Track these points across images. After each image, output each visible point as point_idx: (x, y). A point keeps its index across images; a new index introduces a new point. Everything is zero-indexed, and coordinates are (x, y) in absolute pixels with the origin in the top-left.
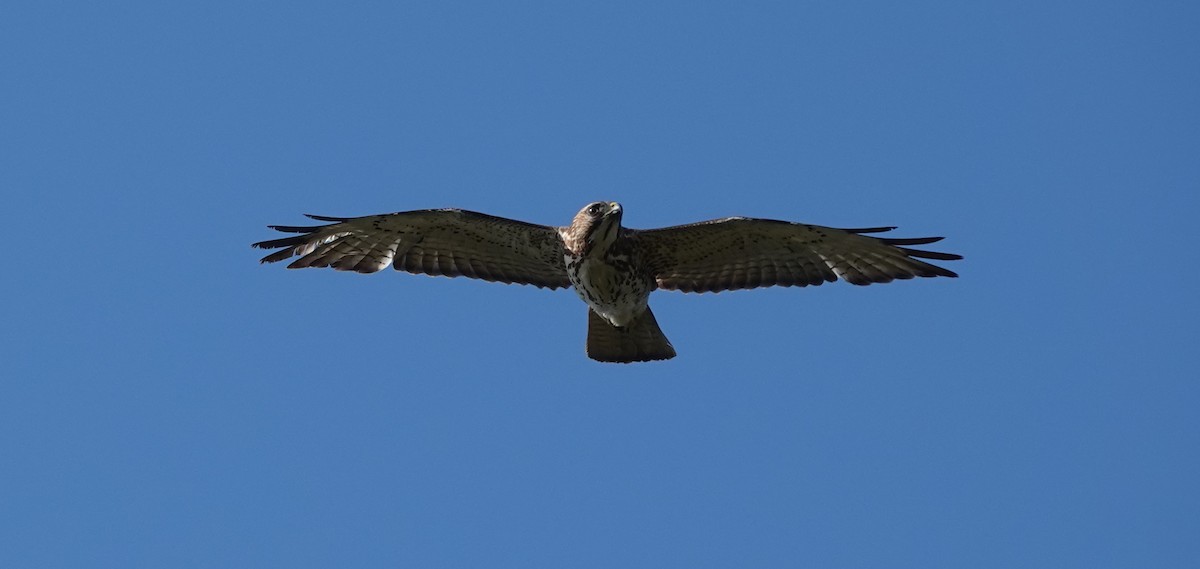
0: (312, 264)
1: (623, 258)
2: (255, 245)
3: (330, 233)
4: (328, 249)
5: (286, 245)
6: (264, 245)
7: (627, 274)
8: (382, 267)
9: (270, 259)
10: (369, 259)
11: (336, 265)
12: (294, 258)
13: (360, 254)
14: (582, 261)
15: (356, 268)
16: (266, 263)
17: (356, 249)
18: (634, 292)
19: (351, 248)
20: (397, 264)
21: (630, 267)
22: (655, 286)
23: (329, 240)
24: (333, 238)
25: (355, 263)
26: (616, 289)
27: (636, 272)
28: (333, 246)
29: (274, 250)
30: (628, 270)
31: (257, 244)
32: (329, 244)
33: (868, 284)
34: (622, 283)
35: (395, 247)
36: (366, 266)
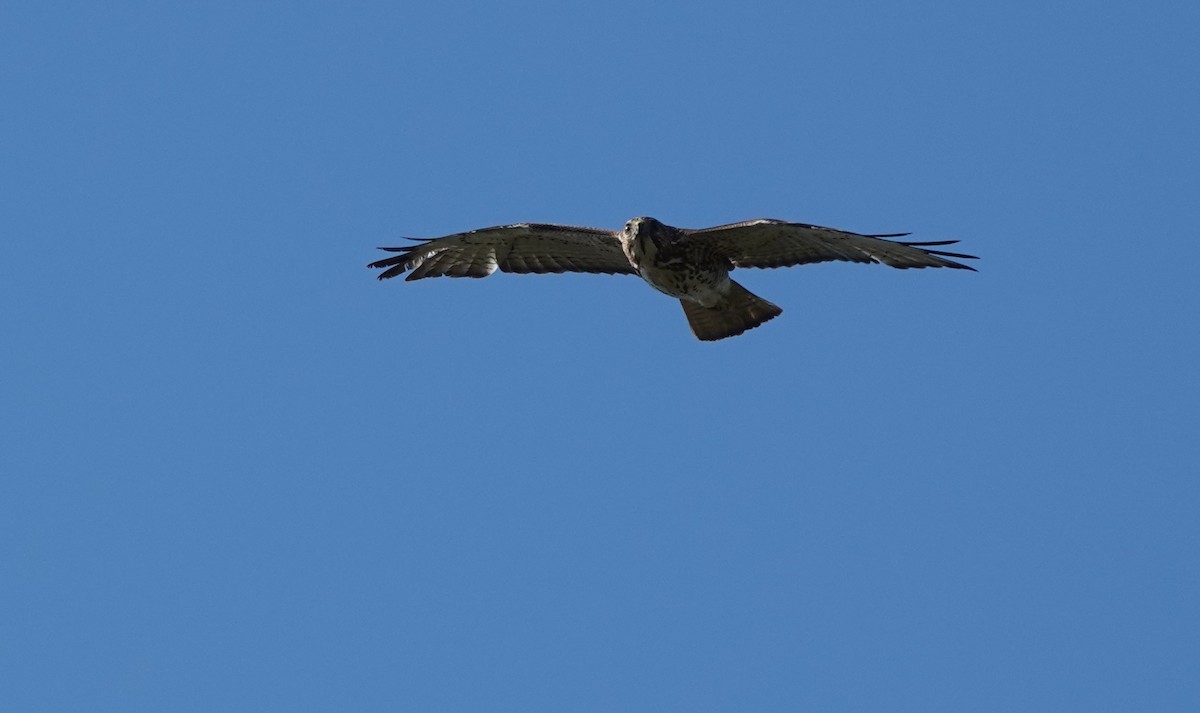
0: (428, 275)
2: (370, 266)
3: (430, 250)
4: (433, 262)
5: (396, 264)
7: (687, 272)
8: (491, 272)
9: (386, 275)
12: (408, 272)
15: (468, 274)
17: (459, 259)
18: (703, 282)
20: (503, 268)
21: (688, 265)
22: (732, 268)
23: (430, 255)
24: (433, 253)
25: (465, 270)
26: (681, 285)
27: (696, 267)
28: (438, 259)
29: (387, 268)
30: (687, 268)
31: (372, 264)
34: (684, 279)
35: (494, 255)
36: (478, 272)
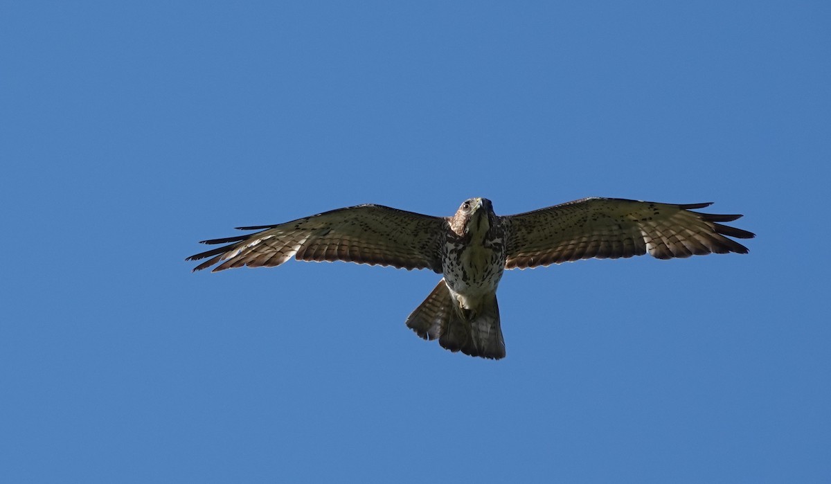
0: (232, 266)
1: (498, 240)
3: (256, 238)
4: (250, 251)
5: (213, 255)
6: (195, 257)
8: (286, 259)
9: (199, 267)
10: (279, 254)
11: (250, 264)
13: (273, 252)
14: (464, 248)
15: (266, 263)
16: (197, 271)
17: (271, 247)
19: (268, 248)
20: (299, 255)
23: (253, 243)
24: (257, 242)
25: (266, 259)
28: (254, 248)
29: (204, 260)
31: (189, 258)
32: (252, 247)
33: (669, 258)
35: (302, 241)
36: (275, 260)
